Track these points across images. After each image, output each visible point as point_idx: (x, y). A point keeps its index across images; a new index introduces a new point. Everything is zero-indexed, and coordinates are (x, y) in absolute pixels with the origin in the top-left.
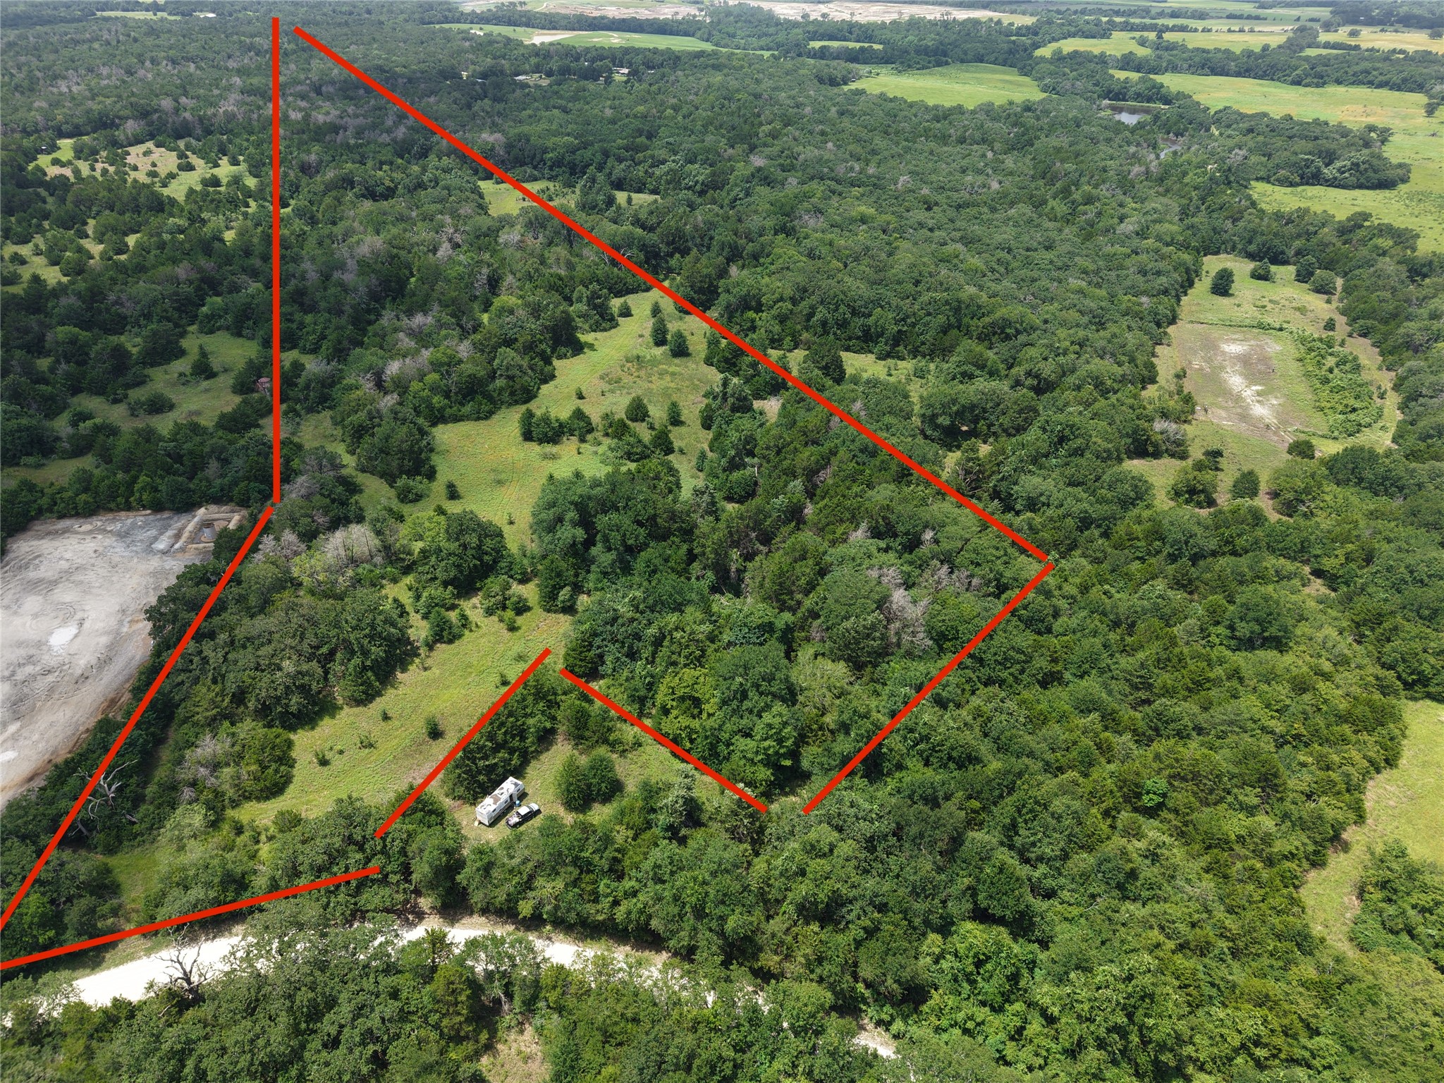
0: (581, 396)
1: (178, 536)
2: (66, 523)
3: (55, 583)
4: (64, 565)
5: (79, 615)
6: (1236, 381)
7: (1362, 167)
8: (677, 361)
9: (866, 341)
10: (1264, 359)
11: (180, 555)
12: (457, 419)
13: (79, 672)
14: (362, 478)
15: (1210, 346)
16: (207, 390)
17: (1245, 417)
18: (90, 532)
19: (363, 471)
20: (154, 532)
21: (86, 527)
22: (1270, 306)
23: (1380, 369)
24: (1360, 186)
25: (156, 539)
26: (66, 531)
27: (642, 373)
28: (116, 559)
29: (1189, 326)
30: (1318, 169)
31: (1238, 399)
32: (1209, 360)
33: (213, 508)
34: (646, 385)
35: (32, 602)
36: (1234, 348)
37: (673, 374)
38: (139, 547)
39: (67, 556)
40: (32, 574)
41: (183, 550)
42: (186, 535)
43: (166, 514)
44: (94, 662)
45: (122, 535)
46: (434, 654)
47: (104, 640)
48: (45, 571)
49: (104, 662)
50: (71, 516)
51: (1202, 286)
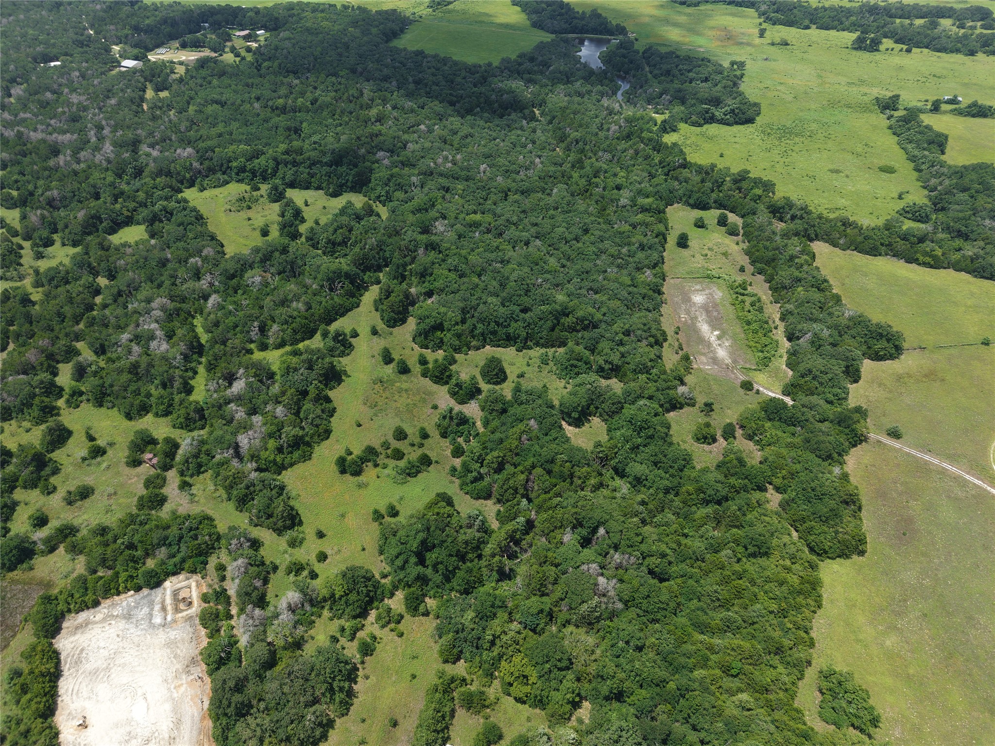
0: (359, 425)
1: (164, 609)
2: (83, 616)
3: (108, 669)
4: (105, 653)
5: (140, 692)
6: (704, 328)
7: (737, 111)
8: (404, 377)
9: (509, 340)
10: (715, 305)
11: (174, 625)
12: (292, 465)
13: (167, 736)
14: (258, 533)
15: (687, 300)
16: (108, 467)
17: (715, 360)
18: (104, 620)
19: (256, 525)
20: (145, 610)
21: (99, 617)
22: (709, 253)
23: (771, 303)
24: (737, 123)
25: (151, 615)
26: (87, 623)
27: (387, 394)
28: (136, 639)
29: (672, 281)
30: (713, 114)
31: (709, 345)
32: (688, 312)
33: (173, 579)
34: (394, 405)
35: (102, 689)
36: (699, 299)
37: (406, 390)
38: (144, 625)
39: (102, 645)
40: (88, 667)
41: (174, 621)
42: (169, 608)
43: (145, 591)
44: (171, 725)
45: (128, 617)
46: (366, 665)
47: (168, 706)
48: (94, 662)
49: (178, 723)
50: (83, 610)
51: (672, 240)
